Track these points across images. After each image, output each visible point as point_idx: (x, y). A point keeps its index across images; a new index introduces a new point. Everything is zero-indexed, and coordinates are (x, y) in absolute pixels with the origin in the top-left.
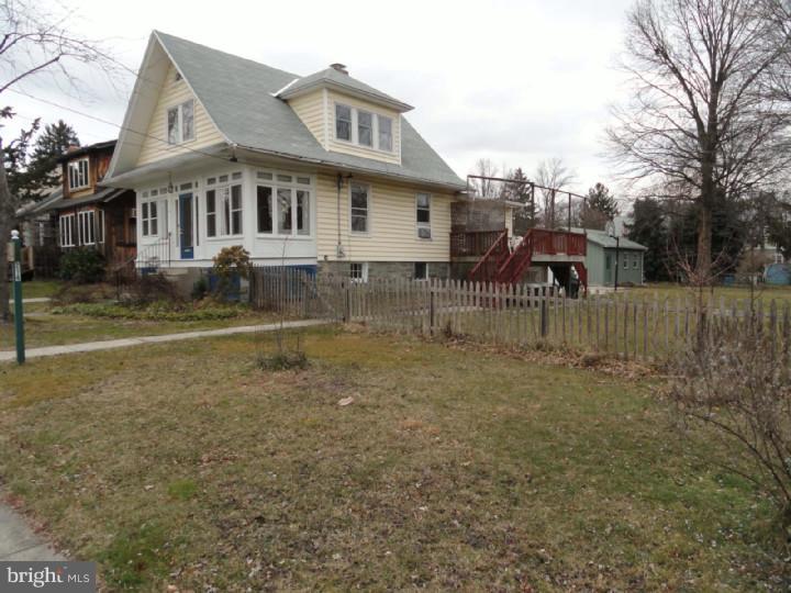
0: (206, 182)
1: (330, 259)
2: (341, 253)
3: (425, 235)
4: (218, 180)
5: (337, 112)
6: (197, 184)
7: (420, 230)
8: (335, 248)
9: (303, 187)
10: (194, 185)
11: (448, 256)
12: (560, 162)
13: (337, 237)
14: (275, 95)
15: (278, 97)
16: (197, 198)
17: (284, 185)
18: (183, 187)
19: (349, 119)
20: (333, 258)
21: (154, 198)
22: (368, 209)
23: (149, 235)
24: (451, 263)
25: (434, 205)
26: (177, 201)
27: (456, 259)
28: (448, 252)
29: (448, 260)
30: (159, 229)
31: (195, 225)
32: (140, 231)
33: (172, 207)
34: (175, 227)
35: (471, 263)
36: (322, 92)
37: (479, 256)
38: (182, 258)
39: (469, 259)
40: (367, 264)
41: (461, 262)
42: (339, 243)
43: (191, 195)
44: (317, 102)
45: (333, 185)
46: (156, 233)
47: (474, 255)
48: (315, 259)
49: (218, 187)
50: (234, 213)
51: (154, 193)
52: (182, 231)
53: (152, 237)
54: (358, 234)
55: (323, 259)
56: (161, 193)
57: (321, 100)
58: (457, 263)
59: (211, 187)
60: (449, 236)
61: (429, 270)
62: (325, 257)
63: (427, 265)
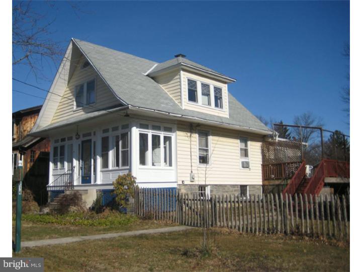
0: (102, 132)
1: (186, 183)
2: (192, 179)
3: (246, 165)
4: (111, 130)
5: (189, 84)
6: (95, 133)
7: (243, 163)
8: (189, 175)
9: (168, 134)
10: (92, 134)
11: (261, 180)
12: (309, 117)
13: (190, 168)
14: (146, 74)
15: (147, 75)
16: (95, 142)
17: (156, 133)
18: (84, 136)
19: (196, 88)
20: (188, 182)
21: (62, 143)
22: (209, 148)
23: (58, 168)
24: (263, 186)
25: (251, 145)
26: (79, 145)
27: (266, 183)
28: (261, 177)
29: (261, 183)
30: (66, 164)
31: (92, 161)
32: (51, 165)
33: (76, 149)
34: (78, 162)
35: (278, 186)
36: (179, 71)
37: (284, 180)
38: (82, 183)
39: (277, 182)
40: (209, 187)
41: (270, 185)
42: (192, 172)
43: (90, 141)
44: (176, 78)
45: (188, 132)
46: (64, 167)
47: (280, 179)
48: (176, 183)
49: (111, 134)
50: (122, 152)
51: (63, 140)
52: (82, 165)
53: (60, 169)
54: (203, 166)
55: (181, 183)
56: (68, 140)
57: (178, 77)
58: (267, 185)
59: (105, 135)
60: (261, 166)
61: (249, 191)
62: (183, 181)
63: (248, 187)
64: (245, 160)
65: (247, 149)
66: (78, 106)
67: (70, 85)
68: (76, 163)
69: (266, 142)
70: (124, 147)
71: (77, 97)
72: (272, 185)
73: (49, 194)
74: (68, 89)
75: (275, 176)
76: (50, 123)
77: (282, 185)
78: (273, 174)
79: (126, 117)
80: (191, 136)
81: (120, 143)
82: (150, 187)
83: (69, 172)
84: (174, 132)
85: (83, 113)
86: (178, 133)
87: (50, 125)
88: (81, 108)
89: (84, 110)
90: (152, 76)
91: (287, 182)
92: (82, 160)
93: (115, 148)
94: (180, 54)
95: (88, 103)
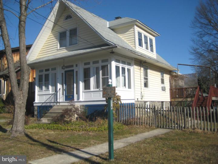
0: (84, 64)
2: (142, 97)
3: (164, 89)
4: (91, 63)
5: (138, 35)
6: (77, 65)
7: (162, 87)
8: (140, 95)
9: (129, 67)
10: (75, 66)
11: (169, 98)
13: (141, 90)
15: (109, 28)
16: (77, 72)
18: (68, 67)
19: (142, 38)
20: (140, 100)
21: (47, 73)
22: (148, 78)
23: (43, 90)
24: (171, 102)
25: (166, 77)
26: (63, 74)
27: (173, 100)
28: (169, 97)
29: (169, 101)
30: (50, 87)
31: (75, 85)
32: (37, 88)
33: (59, 76)
34: (61, 86)
35: (181, 102)
36: (133, 26)
37: (185, 98)
38: (65, 100)
39: (180, 100)
40: (148, 102)
41: (175, 102)
42: (141, 93)
43: (73, 70)
44: (130, 30)
45: (139, 66)
46: (48, 89)
47: (182, 98)
48: (134, 100)
49: (92, 67)
50: (102, 78)
51: (47, 70)
52: (65, 88)
53: (45, 91)
54: (146, 89)
55: (137, 100)
56: (52, 70)
57: (133, 29)
58: (173, 102)
59: (87, 66)
60: (169, 90)
61: (165, 105)
62: (138, 99)
63: (164, 103)
64: (163, 85)
65: (163, 79)
66: (61, 46)
67: (53, 31)
68: (59, 86)
69: (171, 75)
70: (103, 75)
71: (60, 40)
72: (177, 102)
73: (36, 108)
74: (52, 34)
75: (179, 96)
76: (35, 58)
77: (183, 101)
78: (177, 95)
79: (112, 54)
80: (140, 69)
81: (101, 72)
82: (127, 103)
83: (53, 93)
84: (132, 66)
85: (66, 51)
86: (135, 67)
87: (35, 60)
88: (64, 48)
89: (67, 49)
90: (112, 28)
91: (187, 99)
92: (65, 84)
93: (96, 76)
94: (119, 17)
95: (71, 44)
